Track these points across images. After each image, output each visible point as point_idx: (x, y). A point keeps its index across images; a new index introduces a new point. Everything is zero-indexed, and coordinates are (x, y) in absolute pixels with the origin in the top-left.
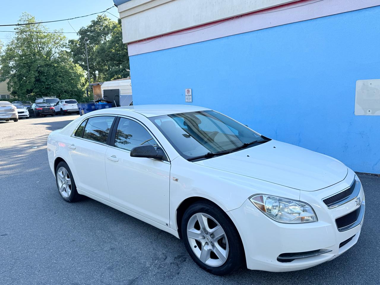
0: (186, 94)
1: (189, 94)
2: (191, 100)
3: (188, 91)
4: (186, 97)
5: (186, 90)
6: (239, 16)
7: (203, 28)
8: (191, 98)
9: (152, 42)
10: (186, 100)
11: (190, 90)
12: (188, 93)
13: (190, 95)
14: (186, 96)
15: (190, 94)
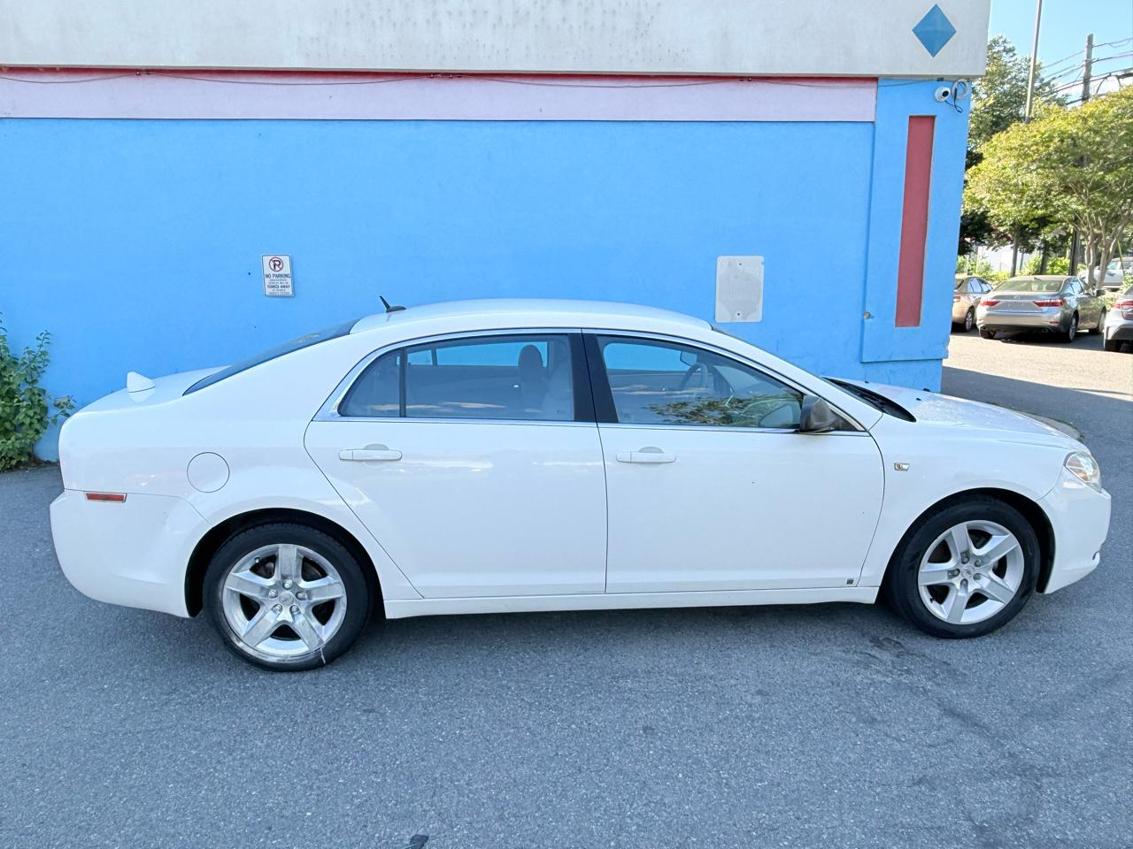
0: (268, 271)
1: (280, 273)
2: (289, 291)
3: (277, 264)
4: (267, 280)
5: (267, 259)
6: (453, 74)
7: (331, 81)
8: (290, 283)
9: (97, 82)
10: (269, 291)
11: (286, 260)
12: (277, 268)
13: (287, 276)
14: (267, 276)
15: (286, 270)
